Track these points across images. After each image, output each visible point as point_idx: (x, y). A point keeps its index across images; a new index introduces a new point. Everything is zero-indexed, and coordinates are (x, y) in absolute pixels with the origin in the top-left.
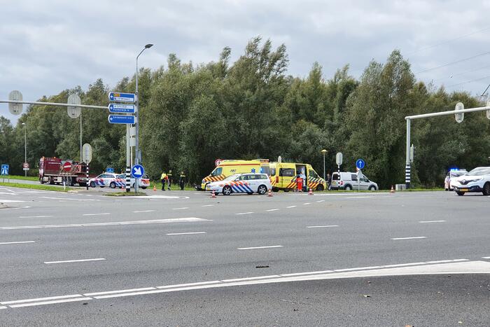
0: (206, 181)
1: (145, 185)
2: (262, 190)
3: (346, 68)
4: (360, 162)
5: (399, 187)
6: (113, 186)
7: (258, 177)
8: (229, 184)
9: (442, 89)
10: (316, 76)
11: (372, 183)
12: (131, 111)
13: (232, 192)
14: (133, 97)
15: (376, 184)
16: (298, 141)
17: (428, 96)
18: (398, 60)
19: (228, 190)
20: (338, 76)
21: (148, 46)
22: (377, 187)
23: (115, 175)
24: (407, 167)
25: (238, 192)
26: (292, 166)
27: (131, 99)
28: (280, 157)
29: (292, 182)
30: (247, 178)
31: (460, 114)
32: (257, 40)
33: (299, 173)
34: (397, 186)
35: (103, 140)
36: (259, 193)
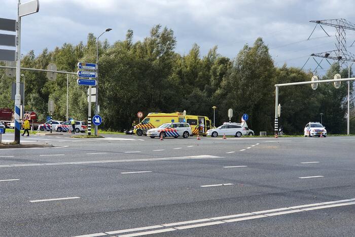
0: (137, 128)
1: (84, 130)
2: (186, 135)
3: (216, 48)
4: (245, 116)
5: (262, 134)
6: (59, 130)
7: (182, 126)
8: (164, 130)
9: (285, 66)
10: (195, 54)
11: (250, 130)
12: (94, 76)
13: (166, 136)
14: (94, 66)
15: (253, 132)
16: (187, 99)
17: (275, 70)
18: (261, 45)
19: (164, 135)
20: (210, 54)
21: (108, 30)
22: (254, 134)
23: (59, 122)
24: (275, 120)
25: (170, 136)
26: (195, 117)
27: (94, 68)
28: (185, 111)
29: (196, 129)
30: (175, 126)
31: (315, 83)
32: (158, 27)
33: (200, 122)
34: (261, 133)
35: (37, 95)
36: (184, 137)
